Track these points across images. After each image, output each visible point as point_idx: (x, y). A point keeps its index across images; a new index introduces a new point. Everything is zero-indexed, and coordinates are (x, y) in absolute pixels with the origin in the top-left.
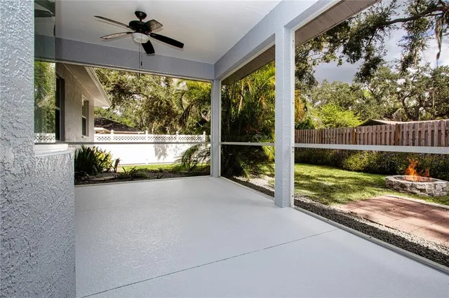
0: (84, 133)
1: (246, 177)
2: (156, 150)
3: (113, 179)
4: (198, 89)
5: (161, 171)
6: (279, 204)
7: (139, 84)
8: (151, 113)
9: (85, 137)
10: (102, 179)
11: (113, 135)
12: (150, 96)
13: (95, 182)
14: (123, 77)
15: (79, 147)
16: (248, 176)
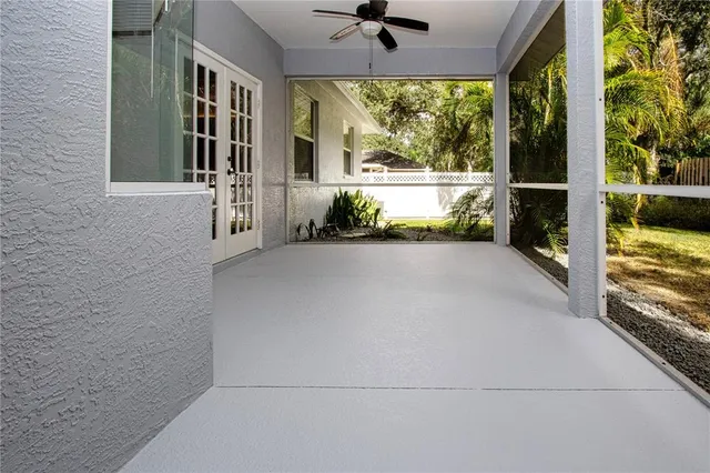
0: (348, 170)
1: (551, 249)
2: (440, 196)
3: (364, 237)
4: (478, 94)
5: (429, 229)
6: (575, 310)
7: (423, 98)
8: (442, 139)
9: (347, 177)
10: (351, 236)
11: (386, 174)
12: (438, 113)
13: (343, 240)
14: (403, 90)
15: (336, 190)
16: (555, 247)
